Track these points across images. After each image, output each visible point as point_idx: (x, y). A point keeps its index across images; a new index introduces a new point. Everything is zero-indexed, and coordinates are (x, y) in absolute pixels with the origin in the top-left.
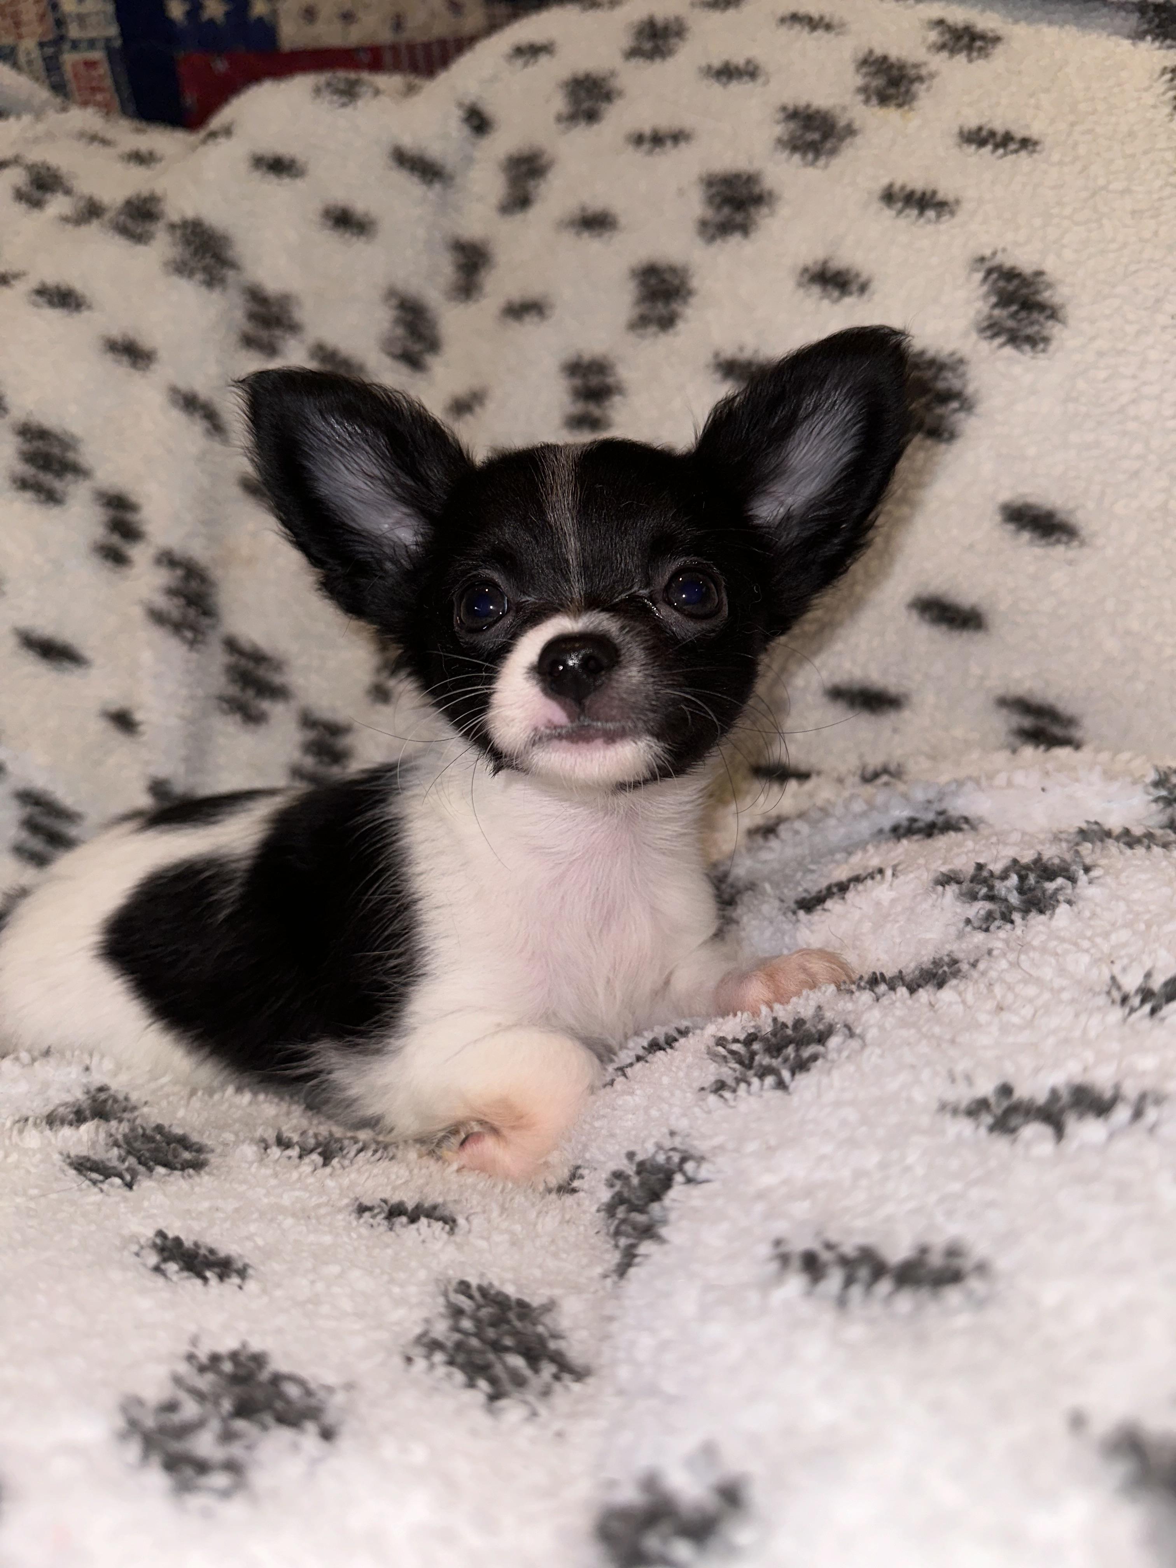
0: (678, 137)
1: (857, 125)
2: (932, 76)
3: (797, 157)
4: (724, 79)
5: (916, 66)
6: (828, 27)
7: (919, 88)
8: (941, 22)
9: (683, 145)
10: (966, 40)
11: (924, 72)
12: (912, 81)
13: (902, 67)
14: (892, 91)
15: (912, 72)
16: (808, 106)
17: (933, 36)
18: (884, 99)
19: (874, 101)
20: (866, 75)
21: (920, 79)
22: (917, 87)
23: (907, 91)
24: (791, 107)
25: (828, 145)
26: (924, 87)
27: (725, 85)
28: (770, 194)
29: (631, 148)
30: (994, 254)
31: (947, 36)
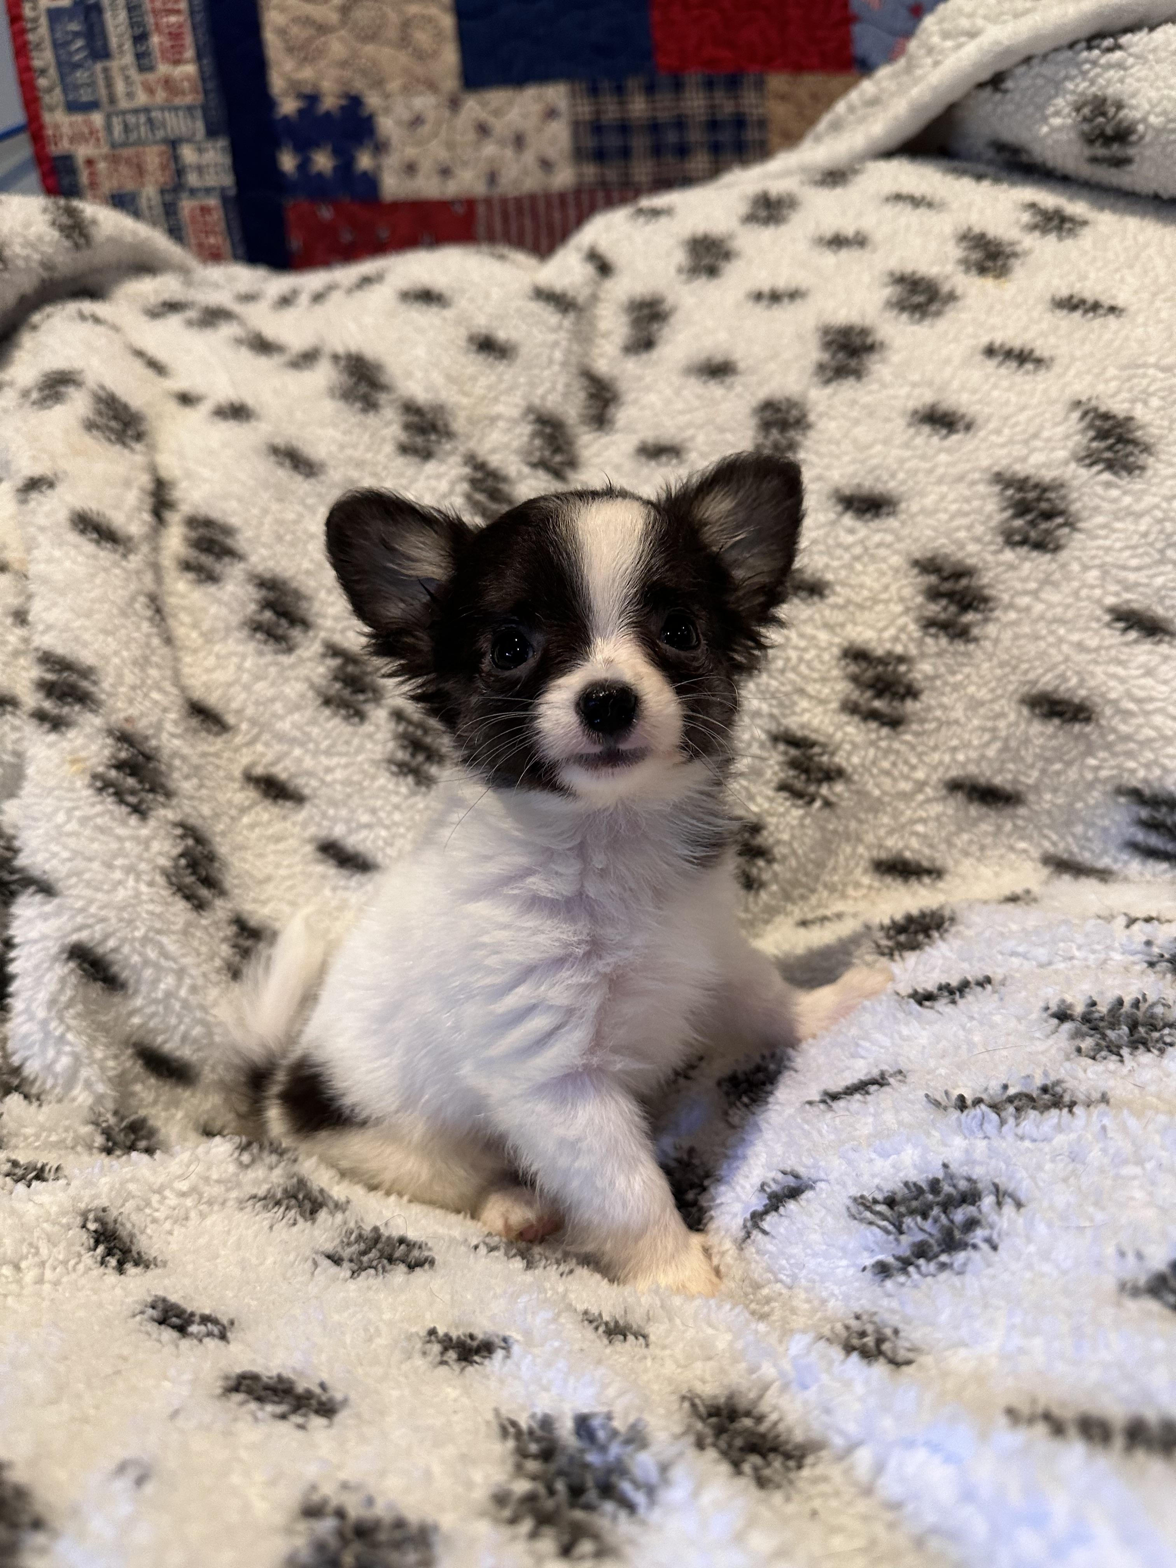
0: (794, 295)
1: (959, 292)
2: (1027, 253)
3: (905, 316)
4: (834, 247)
5: (1012, 244)
6: (930, 205)
7: (1015, 263)
8: (1033, 206)
9: (799, 301)
10: (1056, 222)
11: (1018, 249)
12: (1008, 257)
13: (999, 244)
14: (990, 264)
15: (1008, 250)
16: (914, 273)
17: (1026, 217)
18: (982, 270)
19: (974, 272)
20: (965, 249)
21: (1015, 255)
22: (1012, 261)
23: (1004, 266)
24: (898, 274)
25: (934, 308)
26: (1019, 262)
27: (835, 252)
28: (882, 344)
29: (750, 304)
30: (1089, 399)
31: (1038, 218)
